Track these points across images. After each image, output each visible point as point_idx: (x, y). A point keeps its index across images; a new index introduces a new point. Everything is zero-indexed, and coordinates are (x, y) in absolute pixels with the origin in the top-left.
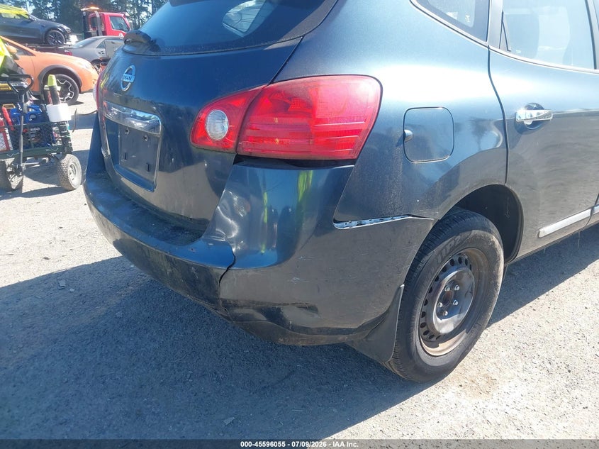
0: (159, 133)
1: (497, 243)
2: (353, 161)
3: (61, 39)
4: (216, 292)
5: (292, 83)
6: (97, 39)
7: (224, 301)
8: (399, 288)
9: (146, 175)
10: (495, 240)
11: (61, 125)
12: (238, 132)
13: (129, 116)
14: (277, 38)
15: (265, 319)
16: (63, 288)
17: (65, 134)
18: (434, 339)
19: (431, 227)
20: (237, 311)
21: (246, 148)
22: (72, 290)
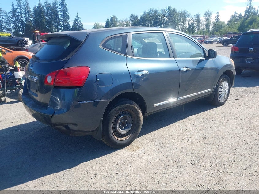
0: (38, 82)
1: (137, 108)
2: (82, 87)
3: (24, 45)
4: (51, 122)
5: (66, 69)
6: (38, 44)
7: (53, 123)
8: (101, 119)
9: (36, 93)
10: (136, 107)
11: (19, 79)
12: (54, 81)
13: (33, 77)
14: (64, 58)
15: (65, 128)
16: (17, 130)
17: (21, 82)
18: (120, 136)
19: (109, 103)
20: (57, 127)
21: (56, 84)
22: (19, 130)
